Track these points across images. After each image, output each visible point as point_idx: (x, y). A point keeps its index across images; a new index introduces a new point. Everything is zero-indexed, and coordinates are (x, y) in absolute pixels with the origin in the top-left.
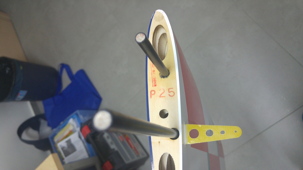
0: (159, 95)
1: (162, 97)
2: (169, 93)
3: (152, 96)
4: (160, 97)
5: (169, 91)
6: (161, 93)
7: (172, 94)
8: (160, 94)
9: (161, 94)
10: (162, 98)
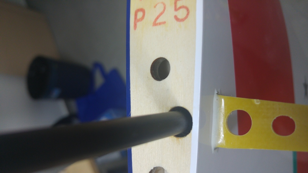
0: (153, 20)
1: (160, 24)
2: (176, 13)
3: (139, 24)
4: (155, 24)
5: (175, 6)
6: (157, 14)
7: (181, 14)
8: (155, 18)
9: (157, 18)
10: (158, 27)
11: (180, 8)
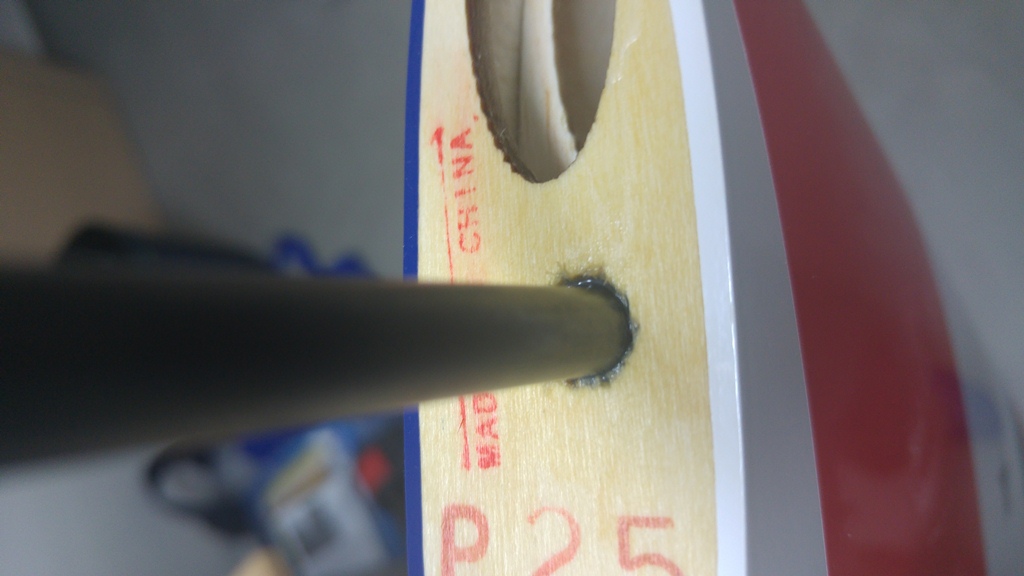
3: (461, 569)
6: (545, 555)
8: (534, 566)
9: (545, 571)
11: (646, 559)
